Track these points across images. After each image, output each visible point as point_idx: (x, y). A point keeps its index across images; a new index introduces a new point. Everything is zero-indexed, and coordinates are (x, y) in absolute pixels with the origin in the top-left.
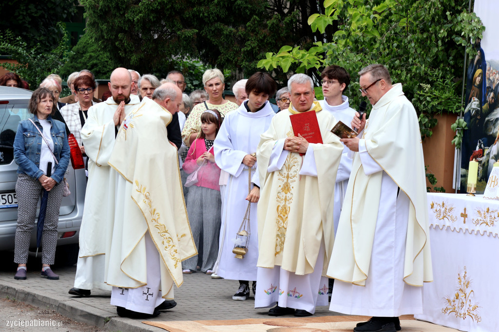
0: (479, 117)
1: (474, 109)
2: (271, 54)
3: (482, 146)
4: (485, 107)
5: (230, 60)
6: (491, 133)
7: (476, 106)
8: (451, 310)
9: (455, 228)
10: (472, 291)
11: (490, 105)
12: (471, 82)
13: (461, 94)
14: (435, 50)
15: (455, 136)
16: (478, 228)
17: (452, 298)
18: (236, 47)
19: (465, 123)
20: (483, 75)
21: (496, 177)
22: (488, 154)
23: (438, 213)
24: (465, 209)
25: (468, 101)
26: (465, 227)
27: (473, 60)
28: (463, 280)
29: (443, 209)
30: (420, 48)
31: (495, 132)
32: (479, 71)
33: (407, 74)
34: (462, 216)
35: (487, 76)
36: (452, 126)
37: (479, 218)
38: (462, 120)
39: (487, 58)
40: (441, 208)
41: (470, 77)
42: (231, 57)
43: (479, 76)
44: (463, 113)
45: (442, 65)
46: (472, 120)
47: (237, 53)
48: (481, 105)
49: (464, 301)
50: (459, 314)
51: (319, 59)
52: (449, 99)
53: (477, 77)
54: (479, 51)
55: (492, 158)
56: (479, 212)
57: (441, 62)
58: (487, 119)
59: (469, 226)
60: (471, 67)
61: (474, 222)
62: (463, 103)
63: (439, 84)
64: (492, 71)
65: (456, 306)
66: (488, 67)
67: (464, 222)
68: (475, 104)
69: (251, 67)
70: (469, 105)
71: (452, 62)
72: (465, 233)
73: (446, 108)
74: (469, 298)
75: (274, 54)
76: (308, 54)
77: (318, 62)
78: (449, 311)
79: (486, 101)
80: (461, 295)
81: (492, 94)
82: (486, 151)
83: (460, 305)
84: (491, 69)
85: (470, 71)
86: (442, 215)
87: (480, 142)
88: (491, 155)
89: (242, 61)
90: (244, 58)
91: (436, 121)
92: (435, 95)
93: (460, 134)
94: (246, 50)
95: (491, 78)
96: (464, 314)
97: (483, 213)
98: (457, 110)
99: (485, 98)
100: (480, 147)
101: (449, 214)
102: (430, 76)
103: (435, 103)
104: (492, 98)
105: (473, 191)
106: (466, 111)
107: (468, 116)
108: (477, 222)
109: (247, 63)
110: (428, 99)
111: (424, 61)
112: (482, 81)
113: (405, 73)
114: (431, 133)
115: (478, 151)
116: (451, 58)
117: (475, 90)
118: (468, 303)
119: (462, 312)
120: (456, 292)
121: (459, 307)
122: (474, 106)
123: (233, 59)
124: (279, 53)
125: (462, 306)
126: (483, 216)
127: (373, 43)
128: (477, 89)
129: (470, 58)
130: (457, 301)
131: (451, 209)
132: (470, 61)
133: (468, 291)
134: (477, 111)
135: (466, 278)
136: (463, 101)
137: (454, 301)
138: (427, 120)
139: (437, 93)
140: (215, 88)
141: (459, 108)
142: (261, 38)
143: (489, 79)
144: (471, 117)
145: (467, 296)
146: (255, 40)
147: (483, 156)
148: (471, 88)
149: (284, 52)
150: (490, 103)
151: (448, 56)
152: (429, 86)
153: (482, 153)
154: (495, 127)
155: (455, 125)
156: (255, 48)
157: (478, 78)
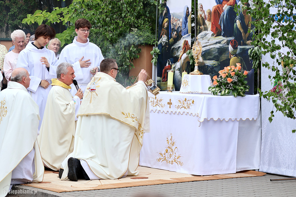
0: (167, 47)
1: (164, 42)
2: (30, 15)
3: (170, 63)
4: (171, 40)
5: (1, 20)
6: (176, 55)
7: (165, 40)
8: (163, 159)
9: (164, 111)
10: (176, 147)
11: (174, 39)
12: (161, 26)
13: (155, 34)
14: (139, 8)
15: (153, 59)
16: (179, 110)
17: (163, 152)
18: (5, 12)
19: (159, 50)
20: (169, 22)
21: (186, 80)
22: (174, 68)
23: (152, 103)
24: (170, 100)
26: (170, 110)
27: (162, 14)
28: (170, 141)
29: (155, 101)
30: (130, 7)
31: (178, 55)
32: (166, 20)
33: (123, 22)
34: (168, 104)
35: (172, 22)
36: (151, 52)
37: (180, 105)
38: (157, 49)
40: (154, 100)
41: (161, 23)
42: (2, 18)
44: (157, 44)
45: (143, 17)
46: (163, 49)
47: (5, 16)
48: (168, 39)
49: (172, 154)
50: (168, 162)
51: (58, 17)
52: (148, 37)
53: (165, 23)
54: (166, 8)
55: (177, 70)
56: (180, 101)
57: (142, 15)
58: (172, 47)
59: (173, 109)
60: (161, 17)
61: (176, 107)
62: (157, 39)
63: (142, 28)
64: (175, 19)
65: (167, 157)
66: (172, 17)
67: (170, 107)
68: (164, 39)
69: (14, 24)
70: (161, 40)
71: (148, 15)
72: (170, 114)
73: (147, 42)
74: (175, 152)
76: (52, 15)
77: (58, 19)
78: (162, 160)
79: (171, 37)
80: (169, 150)
81: (175, 33)
82: (173, 66)
83: (169, 156)
84: (174, 18)
85: (160, 20)
86: (155, 104)
87: (169, 61)
88: (176, 68)
89: (9, 20)
90: (10, 18)
91: (140, 49)
93: (156, 56)
94: (11, 14)
95: (174, 23)
97: (182, 101)
98: (153, 43)
99: (171, 35)
100: (169, 64)
101: (159, 103)
102: (136, 23)
103: (141, 39)
104: (176, 35)
105: (171, 89)
106: (159, 43)
107: (160, 46)
108: (178, 107)
109: (12, 22)
110: (136, 37)
111: (132, 15)
112: (169, 26)
113: (121, 22)
114: (139, 56)
115: (168, 66)
116: (147, 13)
117: (164, 31)
118: (174, 155)
119: (171, 160)
120: (166, 149)
121: (168, 157)
122: (163, 40)
123: (3, 19)
124: (35, 15)
125: (170, 157)
126: (182, 103)
129: (160, 12)
130: (167, 154)
131: (161, 100)
132: (160, 14)
133: (173, 148)
134: (166, 43)
135: (172, 140)
136: (157, 37)
137: (165, 154)
138: (135, 49)
139: (141, 33)
141: (154, 42)
142: (19, 6)
143: (173, 24)
144: (162, 47)
145: (173, 151)
146: (16, 8)
147: (171, 69)
148: (161, 30)
149: (38, 14)
151: (145, 12)
152: (136, 29)
153: (170, 67)
154: (178, 52)
155: (152, 52)
156: (16, 12)
157: (166, 24)
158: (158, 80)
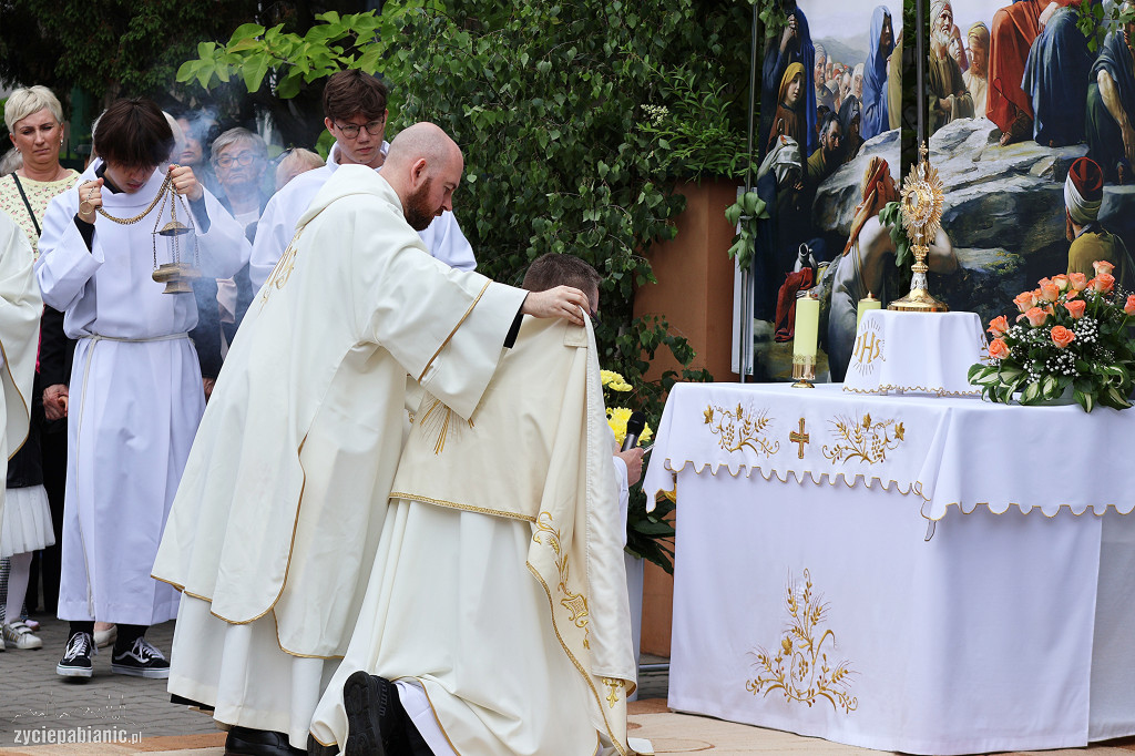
0: (798, 187)
1: (784, 166)
2: (211, 45)
3: (811, 259)
4: (814, 158)
5: (90, 66)
6: (835, 226)
7: (789, 157)
8: (773, 684)
9: (774, 472)
10: (829, 632)
11: (827, 152)
13: (747, 129)
14: (676, 18)
15: (736, 239)
16: (838, 468)
17: (773, 653)
18: (105, 33)
19: (762, 203)
20: (807, 77)
21: (874, 336)
22: (829, 280)
23: (725, 434)
24: (802, 422)
25: (766, 145)
26: (802, 466)
27: (776, 41)
28: (802, 605)
29: (739, 425)
30: (637, 13)
31: (844, 223)
32: (794, 68)
33: (606, 81)
34: (792, 441)
35: (818, 79)
36: (728, 211)
37: (843, 444)
38: (753, 196)
39: (816, 34)
40: (735, 422)
41: (771, 83)
42: (94, 59)
43: (795, 81)
44: (754, 175)
45: (694, 57)
46: (780, 195)
47: (108, 47)
48: (803, 154)
49: (808, 659)
50: (794, 694)
51: (336, 56)
52: (717, 141)
53: (788, 85)
54: (792, 17)
55: (840, 290)
56: (842, 427)
57: (689, 49)
58: (821, 190)
59: (814, 464)
60: (771, 58)
61: (828, 453)
62: (753, 153)
63: (689, 104)
64: (831, 65)
65: (786, 672)
66: (818, 57)
67: (801, 455)
68: (786, 154)
69: (145, 83)
70: (770, 156)
71: (717, 48)
72: (802, 484)
73: (709, 166)
74: (822, 651)
75: (217, 47)
76: (308, 45)
77: (335, 64)
78: (766, 687)
79: (816, 145)
80: (799, 643)
81: (833, 126)
82: (823, 273)
83: (797, 669)
84: (829, 61)
86: (737, 440)
87: (804, 251)
88: (837, 284)
89: (123, 67)
90: (128, 60)
91: (683, 199)
92: (681, 133)
93: (748, 230)
94: (131, 39)
95: (829, 84)
96: (811, 692)
97: (852, 428)
98: (736, 169)
99: (815, 136)
100: (805, 263)
101: (755, 435)
102: (664, 85)
103: (684, 153)
104: (834, 134)
105: (808, 375)
106: (763, 170)
107: (769, 185)
108: (836, 454)
109: (136, 74)
110: (663, 143)
111: (647, 48)
112: (804, 94)
113: (599, 78)
114: (675, 232)
115: (801, 274)
116: (714, 37)
117: (784, 117)
118: (820, 663)
119: (805, 687)
120: (783, 637)
121: (793, 675)
122: (783, 159)
123: (99, 63)
124: (233, 45)
125: (803, 673)
126: (852, 436)
127: (501, 6)
128: (791, 115)
129: (769, 34)
130: (787, 660)
131: (762, 424)
132: (767, 42)
133: (817, 633)
134: (793, 171)
135: (810, 598)
136: (754, 146)
137: (779, 661)
138: (660, 198)
139: (684, 128)
140: (39, 136)
141: (743, 164)
142: (169, 6)
143: (823, 87)
144: (778, 187)
145: (815, 646)
146: (153, 13)
147: (814, 284)
148: (773, 112)
149: (247, 40)
150: (827, 147)
151: (706, 35)
152: (664, 110)
153: (810, 278)
154: (844, 211)
155: (734, 209)
156: (155, 32)
157: (791, 87)
158: (758, 333)
